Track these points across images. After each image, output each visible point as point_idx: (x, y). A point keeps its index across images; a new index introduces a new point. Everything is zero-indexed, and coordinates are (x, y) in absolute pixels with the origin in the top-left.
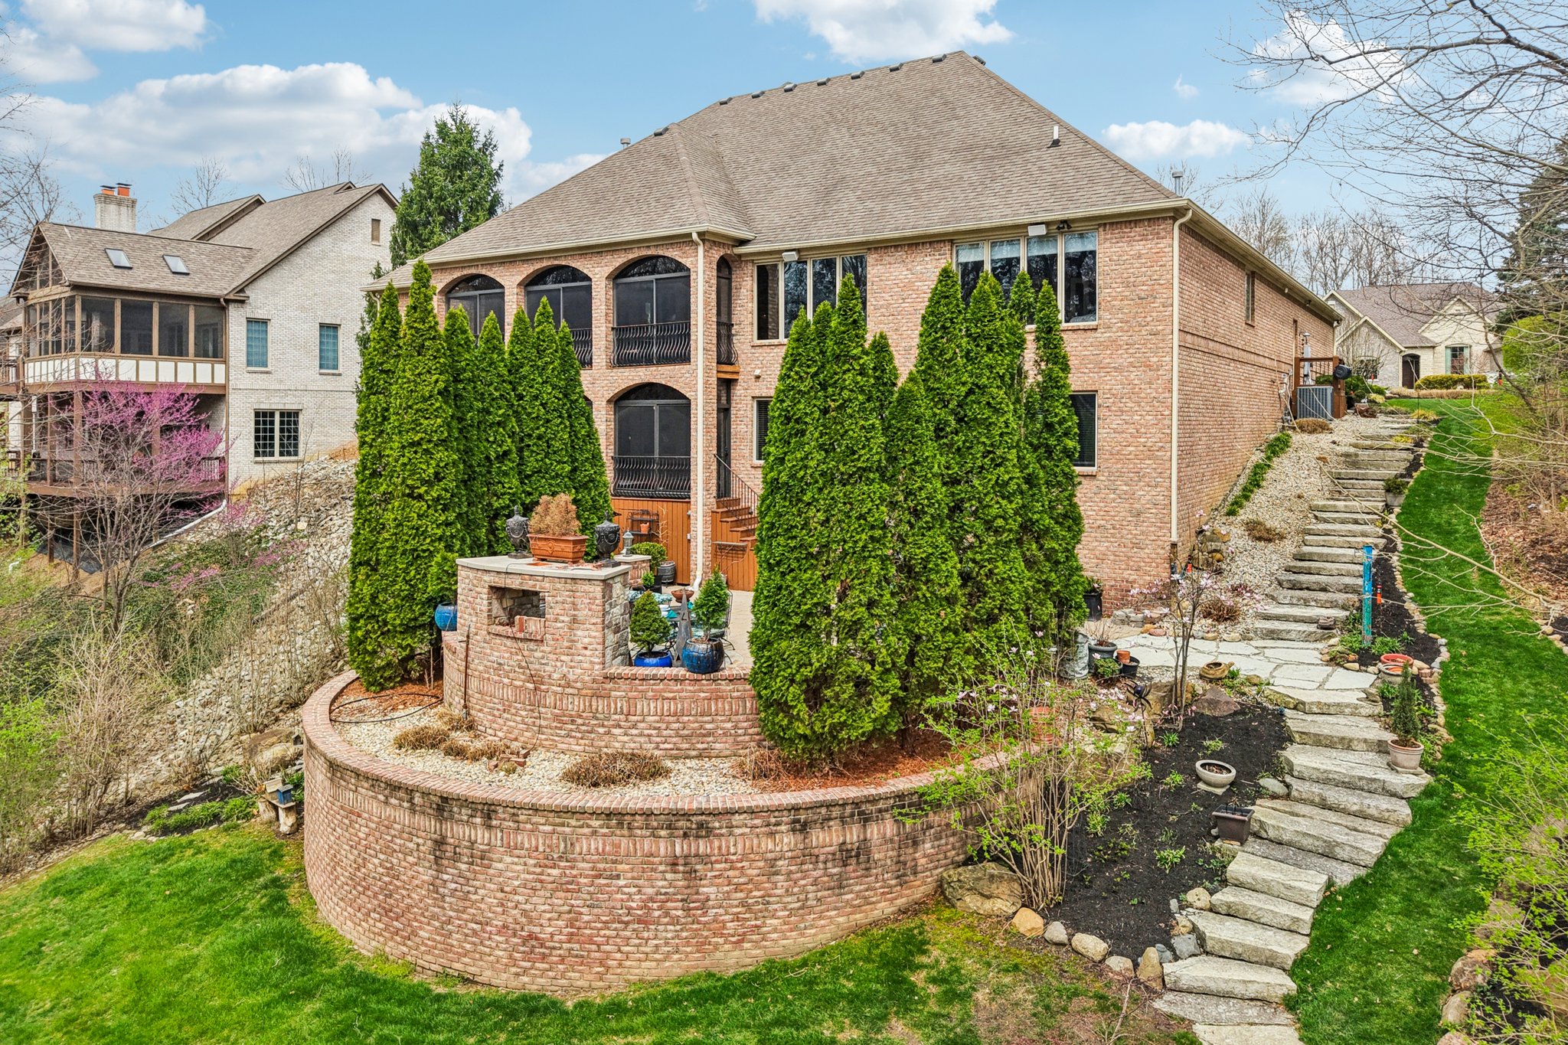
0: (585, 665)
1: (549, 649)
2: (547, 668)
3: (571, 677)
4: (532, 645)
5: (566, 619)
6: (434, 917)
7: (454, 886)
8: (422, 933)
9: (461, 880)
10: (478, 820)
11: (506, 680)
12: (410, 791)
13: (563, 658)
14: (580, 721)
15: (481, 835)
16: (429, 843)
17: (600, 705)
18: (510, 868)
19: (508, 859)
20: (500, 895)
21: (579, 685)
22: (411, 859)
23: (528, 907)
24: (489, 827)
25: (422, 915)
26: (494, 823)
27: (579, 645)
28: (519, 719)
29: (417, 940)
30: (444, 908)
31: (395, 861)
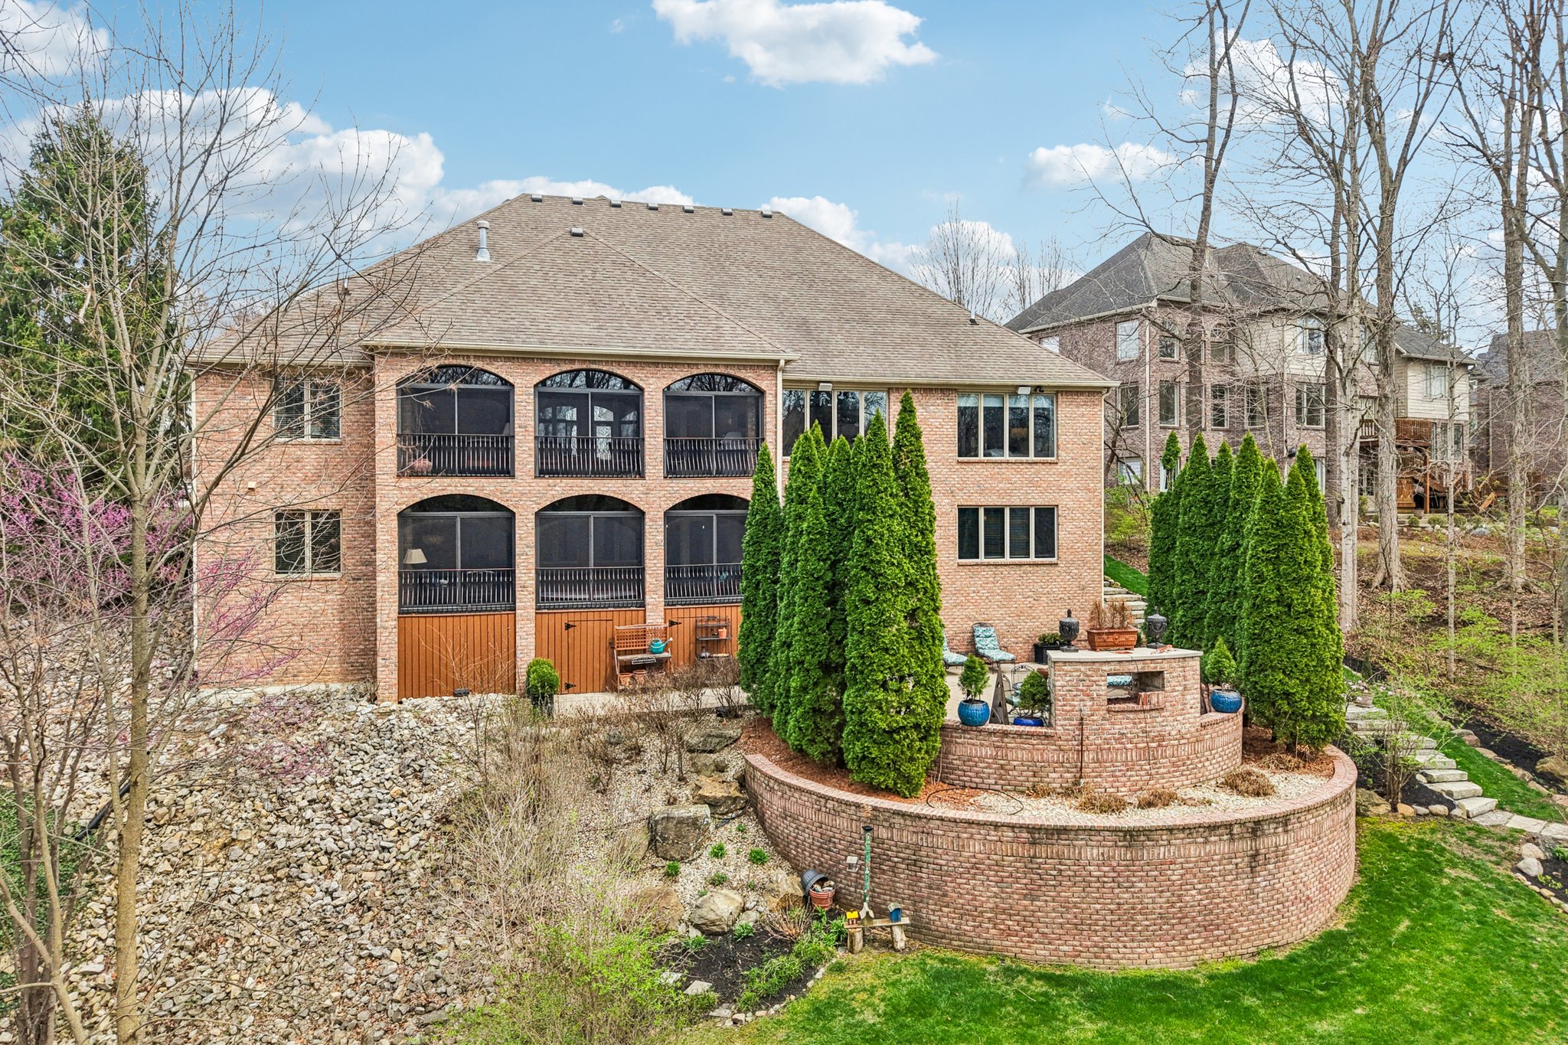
0: (1192, 720)
1: (1168, 714)
2: (1167, 728)
3: (1183, 731)
4: (1154, 714)
5: (1180, 688)
6: (1252, 912)
7: (1264, 883)
8: (1241, 929)
9: (1270, 877)
10: (1280, 830)
11: (1129, 746)
12: (1229, 826)
13: (1179, 718)
14: (1189, 762)
15: (1282, 839)
16: (1246, 859)
17: (1199, 747)
18: (1297, 854)
19: (1297, 850)
20: (1293, 877)
21: (1188, 736)
22: (1229, 878)
23: (1305, 879)
24: (1286, 831)
25: (1242, 915)
26: (1290, 827)
27: (1188, 706)
28: (1143, 773)
29: (1237, 936)
30: (1258, 903)
31: (1213, 885)
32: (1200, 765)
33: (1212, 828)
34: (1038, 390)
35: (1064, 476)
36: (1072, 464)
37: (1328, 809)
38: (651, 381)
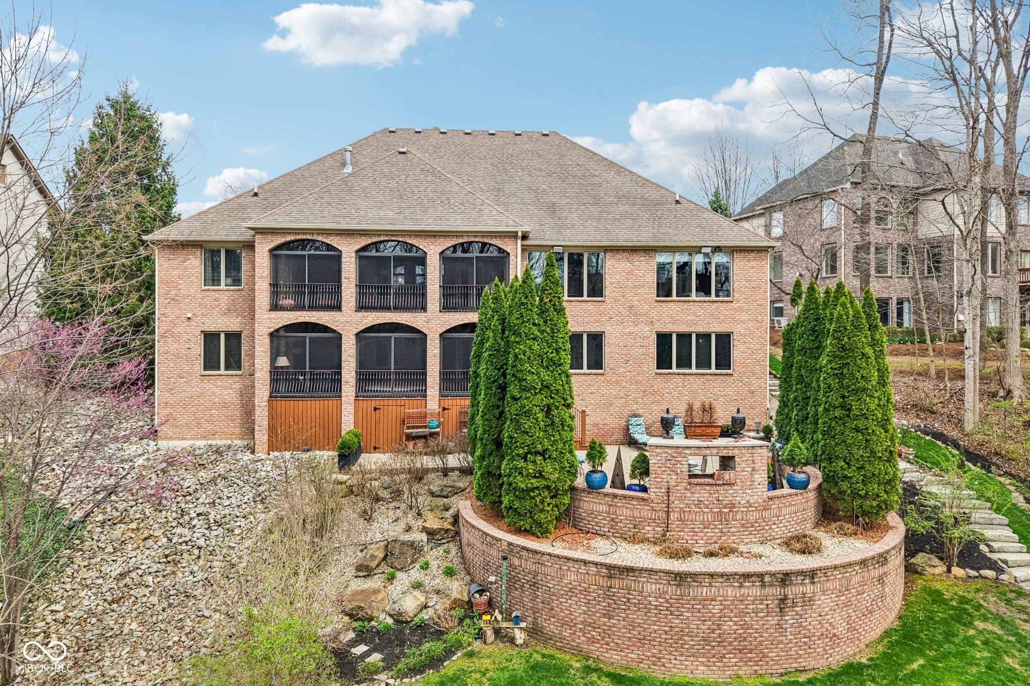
0: (759, 494)
1: (738, 488)
2: (737, 498)
3: (752, 501)
4: (726, 487)
5: (749, 469)
6: (781, 642)
7: (792, 621)
8: (770, 655)
9: (797, 617)
10: (807, 581)
11: (706, 510)
12: (761, 576)
13: (747, 491)
14: (757, 525)
15: (809, 589)
16: (776, 602)
17: (766, 514)
18: (824, 602)
19: (823, 598)
20: (819, 618)
21: (756, 505)
22: (761, 615)
23: (832, 620)
24: (813, 583)
25: (772, 644)
26: (816, 580)
27: (756, 483)
28: (716, 531)
29: (767, 659)
30: (786, 636)
31: (747, 619)
32: (767, 528)
33: (747, 576)
34: (717, 249)
35: (738, 311)
36: (744, 302)
37: (857, 568)
38: (431, 247)
